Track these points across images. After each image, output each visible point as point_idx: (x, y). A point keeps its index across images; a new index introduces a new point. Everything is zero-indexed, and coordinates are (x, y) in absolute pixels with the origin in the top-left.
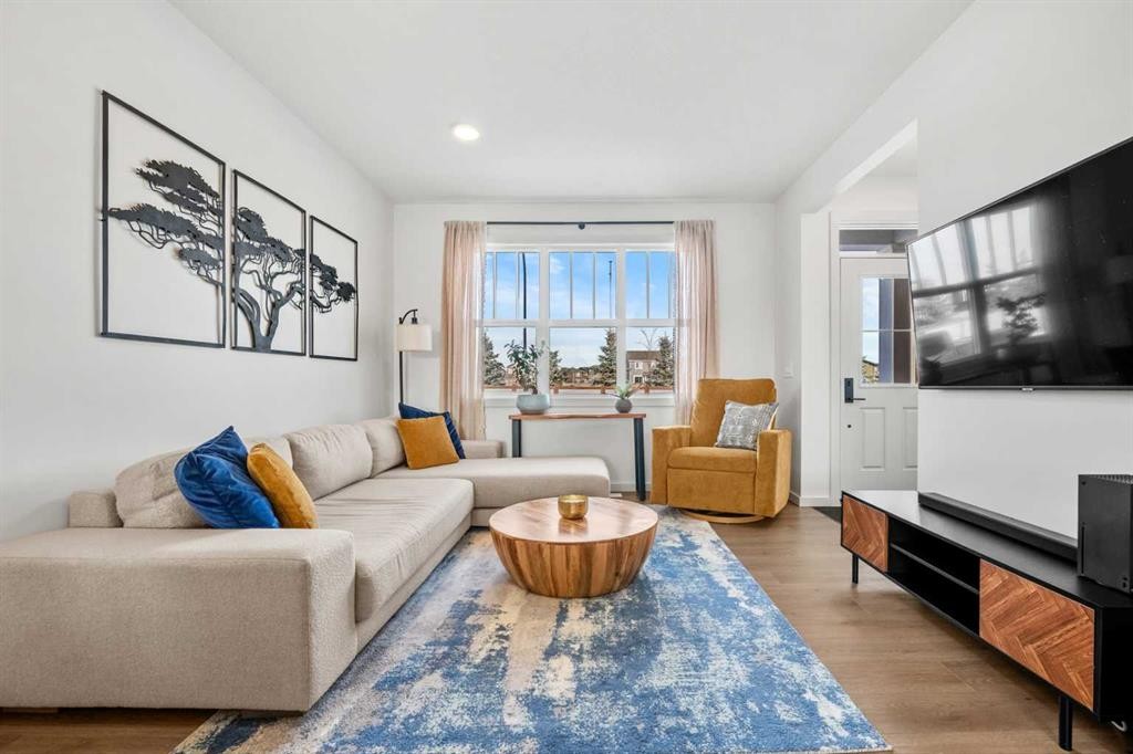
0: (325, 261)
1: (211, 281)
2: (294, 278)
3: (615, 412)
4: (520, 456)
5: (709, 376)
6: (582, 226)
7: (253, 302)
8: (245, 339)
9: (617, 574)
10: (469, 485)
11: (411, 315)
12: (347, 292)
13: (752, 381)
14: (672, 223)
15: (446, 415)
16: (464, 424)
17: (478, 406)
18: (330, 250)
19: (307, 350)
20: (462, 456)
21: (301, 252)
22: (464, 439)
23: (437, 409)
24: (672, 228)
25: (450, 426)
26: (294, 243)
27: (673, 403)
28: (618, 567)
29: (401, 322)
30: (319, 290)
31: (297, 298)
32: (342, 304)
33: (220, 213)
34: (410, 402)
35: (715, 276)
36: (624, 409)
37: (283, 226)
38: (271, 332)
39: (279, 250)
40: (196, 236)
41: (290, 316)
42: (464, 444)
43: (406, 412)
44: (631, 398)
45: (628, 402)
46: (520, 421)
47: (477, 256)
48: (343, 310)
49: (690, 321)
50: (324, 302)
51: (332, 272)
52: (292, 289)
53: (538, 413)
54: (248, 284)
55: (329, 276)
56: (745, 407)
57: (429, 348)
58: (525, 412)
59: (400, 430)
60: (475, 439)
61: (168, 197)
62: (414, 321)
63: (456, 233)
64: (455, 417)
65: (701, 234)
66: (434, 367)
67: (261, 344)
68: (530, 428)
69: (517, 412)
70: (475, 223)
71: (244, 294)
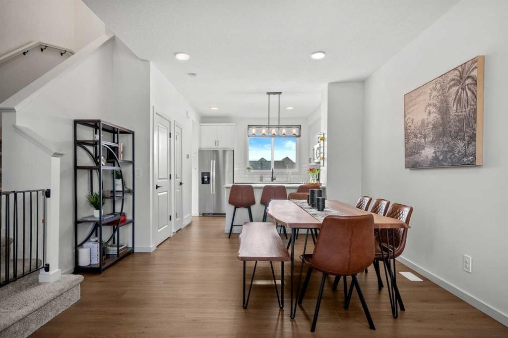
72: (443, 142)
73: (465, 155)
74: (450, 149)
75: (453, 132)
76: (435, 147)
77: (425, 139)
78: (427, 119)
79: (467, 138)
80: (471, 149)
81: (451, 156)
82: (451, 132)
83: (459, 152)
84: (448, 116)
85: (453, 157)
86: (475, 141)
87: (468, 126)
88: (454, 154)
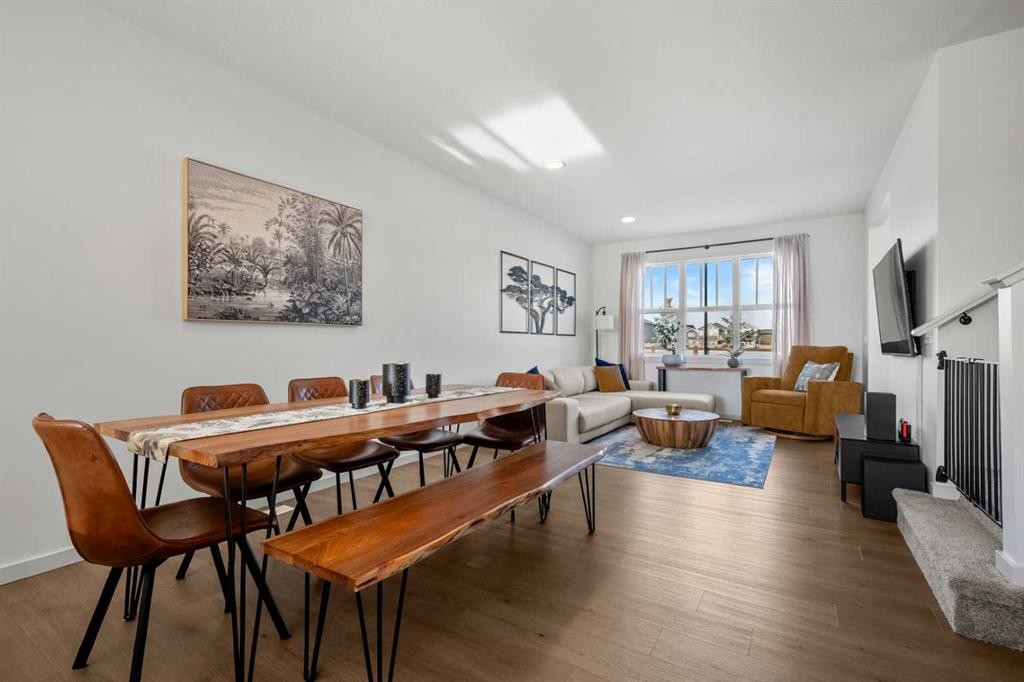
0: (562, 289)
1: (525, 308)
2: (550, 299)
3: (727, 367)
4: (665, 390)
5: (802, 344)
6: (707, 247)
7: (537, 313)
8: (535, 331)
9: (689, 438)
10: (629, 400)
11: (602, 311)
12: (571, 301)
13: (832, 348)
14: (771, 239)
15: (621, 366)
16: (631, 370)
17: (641, 361)
18: (565, 283)
19: (555, 333)
20: (628, 388)
21: (553, 288)
22: (631, 379)
23: (616, 361)
24: (773, 241)
25: (623, 372)
26: (549, 283)
27: (772, 362)
28: (689, 434)
29: (597, 313)
30: (559, 302)
31: (551, 308)
32: (569, 308)
33: (527, 280)
34: (601, 358)
35: (807, 273)
36: (733, 365)
37: (547, 279)
38: (542, 325)
39: (545, 288)
40: (521, 291)
41: (549, 317)
42: (630, 382)
43: (600, 363)
44: (739, 358)
45: (737, 361)
46: (664, 371)
47: (640, 272)
48: (569, 310)
49: (785, 306)
50: (561, 308)
51: (565, 292)
52: (549, 305)
53: (675, 366)
54: (535, 306)
55: (564, 294)
56: (816, 365)
57: (612, 327)
58: (667, 365)
59: (596, 372)
60: (638, 379)
61: (515, 280)
62: (604, 313)
63: (629, 260)
64: (627, 367)
65: (796, 245)
66: (615, 338)
67: (539, 331)
68: (671, 374)
69: (662, 365)
70: (639, 253)
71: (534, 311)
72: (310, 289)
73: (348, 313)
74: (323, 302)
75: (328, 280)
76: (293, 293)
77: (266, 274)
78: (273, 243)
79: (349, 294)
80: (355, 308)
81: (325, 311)
82: (325, 280)
83: (338, 308)
84: (319, 256)
85: (329, 312)
86: (361, 300)
87: (351, 281)
88: (330, 309)
